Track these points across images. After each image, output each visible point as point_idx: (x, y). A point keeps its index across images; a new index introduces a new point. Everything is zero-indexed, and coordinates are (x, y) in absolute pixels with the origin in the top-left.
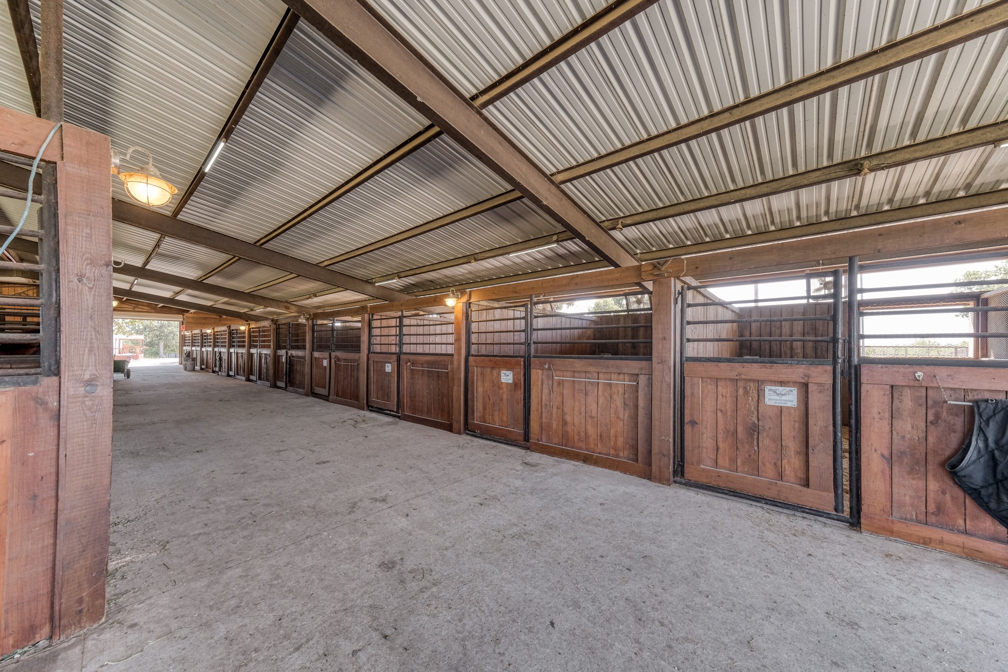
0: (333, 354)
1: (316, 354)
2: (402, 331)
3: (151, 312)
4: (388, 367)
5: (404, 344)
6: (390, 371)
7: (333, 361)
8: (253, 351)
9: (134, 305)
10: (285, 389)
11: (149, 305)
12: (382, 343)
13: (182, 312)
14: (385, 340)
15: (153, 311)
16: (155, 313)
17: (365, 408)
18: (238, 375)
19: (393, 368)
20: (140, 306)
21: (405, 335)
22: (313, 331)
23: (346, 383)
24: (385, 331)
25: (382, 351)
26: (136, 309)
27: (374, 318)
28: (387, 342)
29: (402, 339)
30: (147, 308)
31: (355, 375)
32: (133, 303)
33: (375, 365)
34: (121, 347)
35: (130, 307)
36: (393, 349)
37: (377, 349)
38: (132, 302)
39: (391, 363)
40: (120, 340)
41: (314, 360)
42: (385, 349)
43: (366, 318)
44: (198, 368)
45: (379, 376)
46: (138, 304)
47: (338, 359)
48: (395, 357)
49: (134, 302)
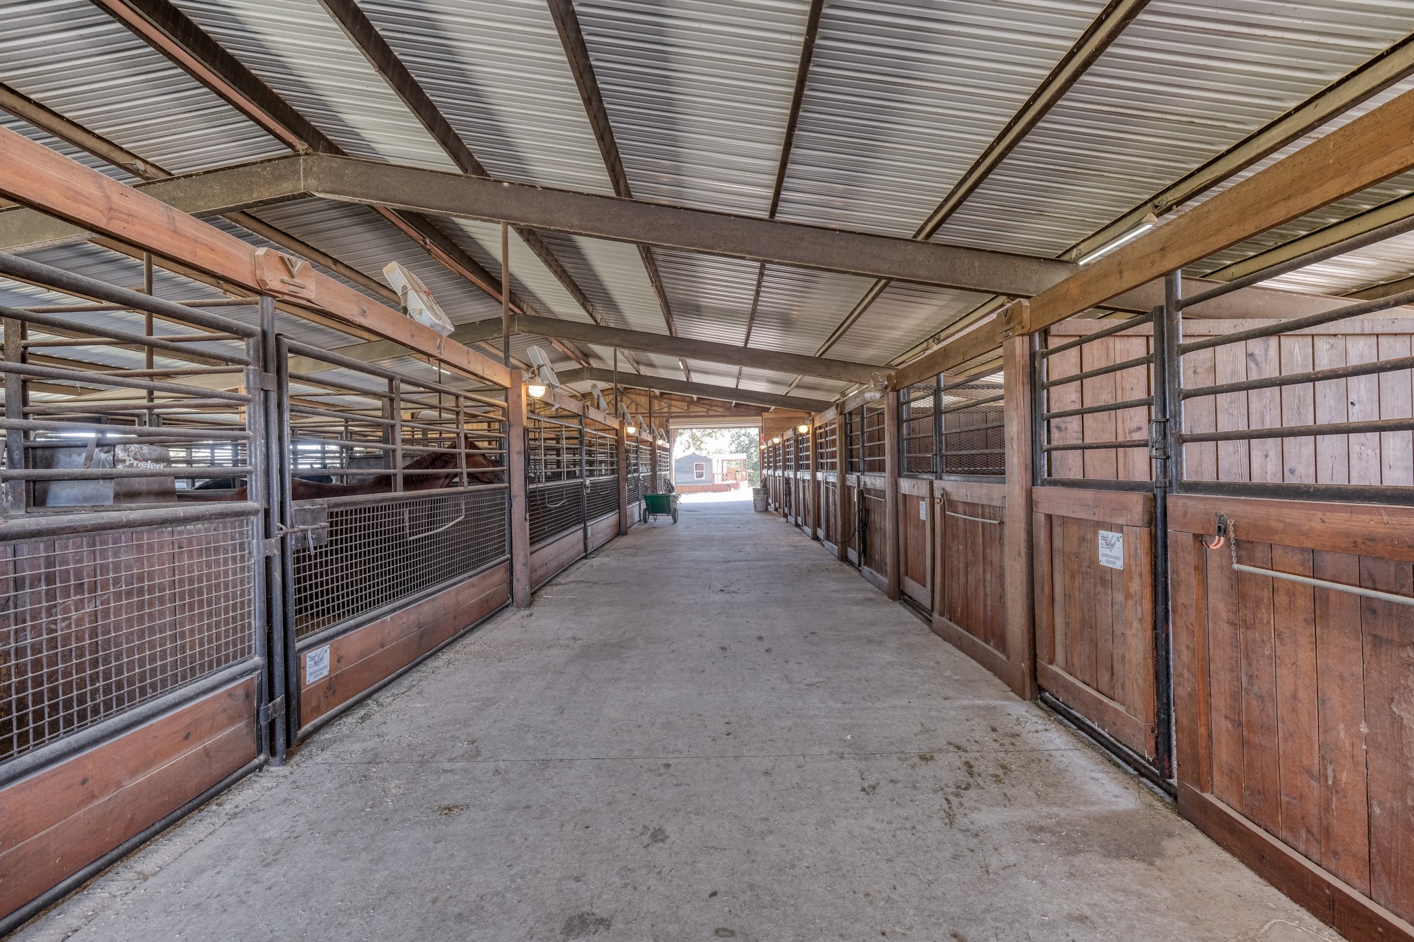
0: (937, 483)
1: (906, 485)
2: (1175, 375)
3: (726, 416)
4: (1110, 545)
5: (1182, 440)
6: (1119, 565)
7: (938, 508)
8: (820, 476)
9: (707, 407)
10: (858, 568)
11: (723, 405)
12: (1088, 441)
13: (760, 411)
14: (1098, 428)
15: (728, 414)
16: (730, 416)
17: (1028, 693)
18: (806, 525)
19: (1129, 555)
20: (714, 408)
21: (1189, 395)
22: (899, 421)
23: (971, 579)
24: (1100, 391)
25: (1091, 476)
26: (711, 413)
27: (1051, 347)
28: (1108, 438)
29: (1177, 414)
30: (721, 410)
31: (996, 559)
32: (706, 404)
33: (1057, 530)
34: (725, 472)
35: (700, 410)
36: (1139, 465)
37: (1069, 466)
38: (705, 402)
39: (1120, 528)
40: (723, 461)
41: (900, 498)
42: (1100, 466)
43: (1018, 351)
44: (772, 508)
45: (1073, 577)
46: (711, 404)
47: (949, 502)
48: (1136, 504)
49: (707, 401)
